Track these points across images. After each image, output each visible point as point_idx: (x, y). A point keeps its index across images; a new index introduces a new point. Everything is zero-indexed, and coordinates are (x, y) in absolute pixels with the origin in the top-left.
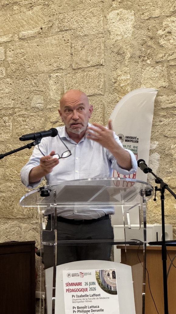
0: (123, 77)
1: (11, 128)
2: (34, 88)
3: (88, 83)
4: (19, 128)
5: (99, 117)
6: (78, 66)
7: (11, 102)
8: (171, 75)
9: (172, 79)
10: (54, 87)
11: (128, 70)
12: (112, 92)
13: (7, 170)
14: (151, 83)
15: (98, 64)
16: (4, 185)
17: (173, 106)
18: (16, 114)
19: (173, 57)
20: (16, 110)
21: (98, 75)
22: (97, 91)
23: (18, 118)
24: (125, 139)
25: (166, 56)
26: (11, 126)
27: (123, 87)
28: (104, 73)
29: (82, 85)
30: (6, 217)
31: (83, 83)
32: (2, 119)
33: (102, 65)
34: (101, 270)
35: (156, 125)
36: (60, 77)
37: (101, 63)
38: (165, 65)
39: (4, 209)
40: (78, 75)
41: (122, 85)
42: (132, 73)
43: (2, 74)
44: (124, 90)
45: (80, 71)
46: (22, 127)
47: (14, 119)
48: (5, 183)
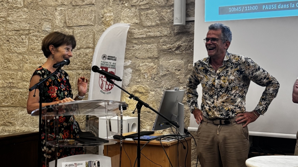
0: (108, 14)
1: (27, 44)
2: (44, 17)
3: (83, 17)
4: (33, 44)
5: (91, 41)
6: (76, 4)
7: (27, 25)
8: (142, 15)
9: (142, 18)
10: (59, 17)
11: (112, 9)
12: (100, 24)
13: (24, 74)
14: (128, 20)
15: (91, 3)
16: (21, 83)
17: (142, 37)
18: (30, 34)
19: (143, 3)
20: (31, 31)
21: (91, 11)
22: (89, 23)
23: (32, 37)
24: (107, 58)
25: (138, 2)
26: (27, 43)
27: (108, 21)
28: (95, 10)
29: (79, 17)
30: (22, 106)
31: (80, 16)
32: (20, 37)
33: (93, 4)
34: (90, 161)
35: (130, 49)
36: (63, 10)
37: (93, 3)
38: (138, 8)
39: (21, 101)
40: (76, 10)
41: (107, 20)
42: (115, 12)
43: (21, 5)
44: (108, 24)
45: (78, 7)
46: (36, 44)
47: (29, 38)
48: (23, 83)
